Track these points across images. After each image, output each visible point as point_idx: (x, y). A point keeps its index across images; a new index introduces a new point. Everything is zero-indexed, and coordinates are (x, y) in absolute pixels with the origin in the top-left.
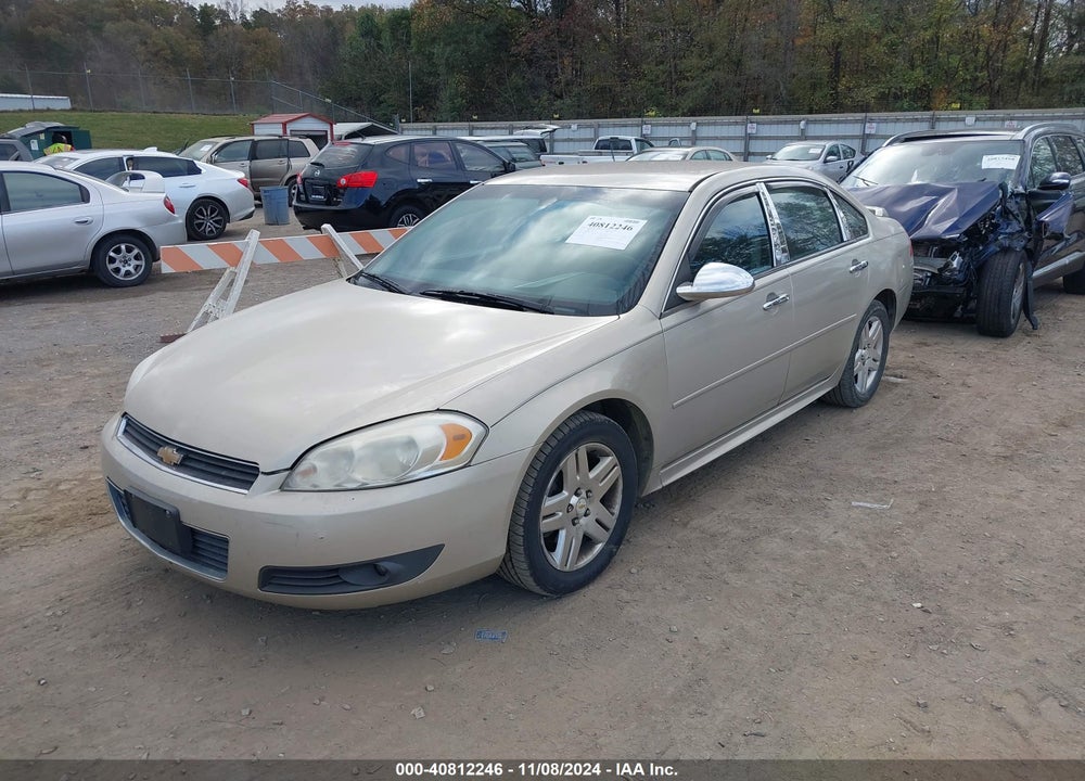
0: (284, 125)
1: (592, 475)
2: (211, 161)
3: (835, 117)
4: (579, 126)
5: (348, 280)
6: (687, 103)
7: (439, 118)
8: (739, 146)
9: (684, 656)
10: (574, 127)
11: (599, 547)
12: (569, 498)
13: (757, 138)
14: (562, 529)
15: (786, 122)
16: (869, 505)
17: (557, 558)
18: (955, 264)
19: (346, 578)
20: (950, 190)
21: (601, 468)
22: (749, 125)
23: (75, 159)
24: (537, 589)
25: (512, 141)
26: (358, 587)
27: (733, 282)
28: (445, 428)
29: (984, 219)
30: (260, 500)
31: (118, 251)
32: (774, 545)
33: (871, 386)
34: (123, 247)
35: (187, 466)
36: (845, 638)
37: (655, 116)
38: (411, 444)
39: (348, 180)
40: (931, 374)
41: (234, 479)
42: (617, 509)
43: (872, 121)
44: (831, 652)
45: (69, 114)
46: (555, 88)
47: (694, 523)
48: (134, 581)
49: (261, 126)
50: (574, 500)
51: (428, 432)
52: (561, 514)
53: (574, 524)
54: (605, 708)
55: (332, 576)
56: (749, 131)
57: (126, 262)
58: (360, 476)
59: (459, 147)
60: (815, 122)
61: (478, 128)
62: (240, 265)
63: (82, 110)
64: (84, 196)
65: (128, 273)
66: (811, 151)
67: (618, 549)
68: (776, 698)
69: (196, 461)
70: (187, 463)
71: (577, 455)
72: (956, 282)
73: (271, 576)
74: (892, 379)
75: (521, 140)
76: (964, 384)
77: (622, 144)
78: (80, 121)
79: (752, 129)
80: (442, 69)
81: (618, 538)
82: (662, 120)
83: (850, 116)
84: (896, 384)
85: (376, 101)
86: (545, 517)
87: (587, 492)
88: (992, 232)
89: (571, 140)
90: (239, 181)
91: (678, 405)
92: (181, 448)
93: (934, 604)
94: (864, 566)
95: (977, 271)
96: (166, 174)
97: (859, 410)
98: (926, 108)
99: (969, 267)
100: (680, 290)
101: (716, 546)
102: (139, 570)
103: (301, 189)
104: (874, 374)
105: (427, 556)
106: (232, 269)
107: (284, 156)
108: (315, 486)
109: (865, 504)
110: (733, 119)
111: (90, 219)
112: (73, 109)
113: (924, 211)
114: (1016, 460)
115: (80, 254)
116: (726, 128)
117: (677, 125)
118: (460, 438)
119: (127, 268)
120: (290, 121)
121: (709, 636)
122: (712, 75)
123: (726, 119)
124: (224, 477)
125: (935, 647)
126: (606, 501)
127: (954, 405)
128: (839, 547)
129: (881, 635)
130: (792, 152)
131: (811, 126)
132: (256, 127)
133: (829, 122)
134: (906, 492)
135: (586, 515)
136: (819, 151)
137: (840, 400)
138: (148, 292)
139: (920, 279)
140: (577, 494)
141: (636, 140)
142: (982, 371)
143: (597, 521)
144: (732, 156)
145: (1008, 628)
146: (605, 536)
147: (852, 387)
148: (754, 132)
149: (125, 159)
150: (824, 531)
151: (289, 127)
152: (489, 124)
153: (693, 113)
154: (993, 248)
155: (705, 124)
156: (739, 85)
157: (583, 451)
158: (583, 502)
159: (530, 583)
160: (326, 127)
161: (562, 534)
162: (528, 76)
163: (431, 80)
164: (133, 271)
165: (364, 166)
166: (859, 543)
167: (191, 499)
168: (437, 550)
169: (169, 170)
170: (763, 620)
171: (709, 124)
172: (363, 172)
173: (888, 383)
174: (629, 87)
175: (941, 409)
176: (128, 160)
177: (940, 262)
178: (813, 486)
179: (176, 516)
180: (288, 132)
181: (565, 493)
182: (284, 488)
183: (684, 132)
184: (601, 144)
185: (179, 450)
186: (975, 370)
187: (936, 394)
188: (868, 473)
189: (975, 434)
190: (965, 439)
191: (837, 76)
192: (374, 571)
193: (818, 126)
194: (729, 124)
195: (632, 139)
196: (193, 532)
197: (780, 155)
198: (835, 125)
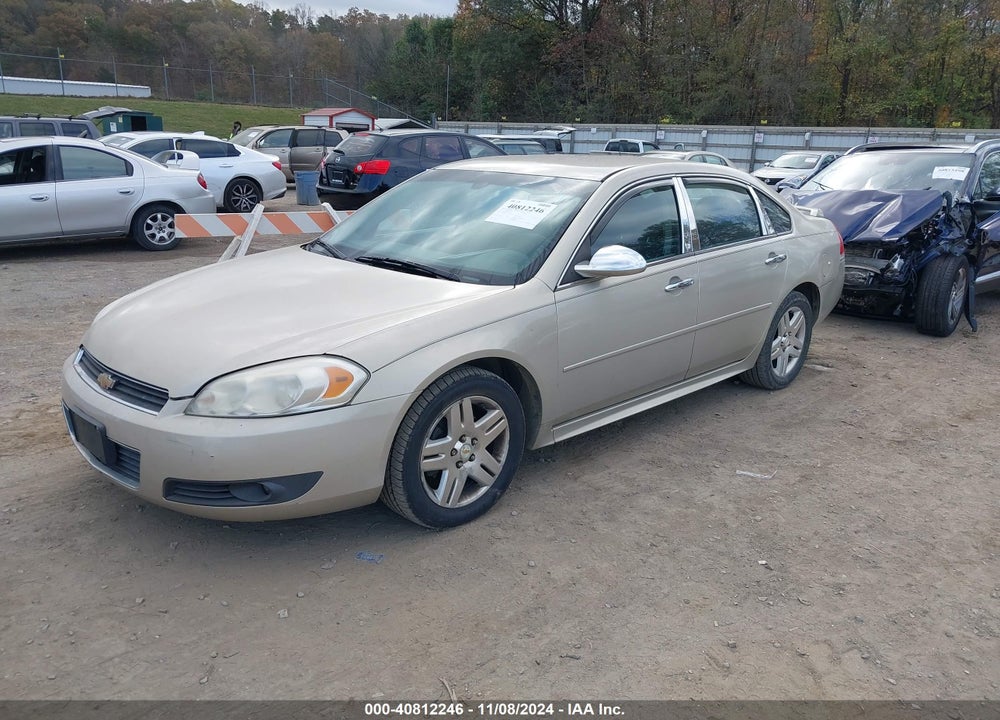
0: (331, 117)
1: (477, 425)
2: (257, 147)
3: (839, 130)
4: (598, 130)
5: (304, 247)
6: (700, 113)
7: (472, 118)
8: (745, 154)
9: (533, 587)
10: (594, 130)
11: (483, 490)
12: (453, 443)
13: (763, 147)
14: (446, 469)
15: (792, 133)
16: (752, 474)
17: (439, 496)
18: (896, 266)
19: (235, 493)
20: (896, 197)
21: (487, 419)
22: (756, 135)
23: (132, 139)
24: (416, 520)
25: (530, 140)
26: (245, 502)
27: (628, 263)
28: (329, 371)
29: (927, 224)
30: (167, 421)
31: (154, 219)
32: (651, 502)
33: (792, 371)
34: (159, 216)
35: (118, 390)
36: (684, 584)
37: (670, 123)
38: (296, 382)
39: (364, 167)
40: (858, 365)
41: (151, 403)
42: (503, 457)
43: (874, 134)
44: (666, 596)
45: (147, 101)
46: (581, 95)
47: (585, 478)
48: (84, 490)
49: (311, 118)
50: (458, 445)
51: (314, 374)
52: (444, 456)
53: (458, 467)
54: (445, 623)
55: (223, 490)
56: (756, 141)
57: (161, 229)
58: (251, 407)
59: (469, 143)
60: (819, 134)
61: (506, 128)
62: (245, 234)
63: (160, 99)
64: (128, 170)
65: (162, 239)
66: (807, 160)
67: (502, 493)
68: (602, 629)
69: (126, 387)
70: (118, 388)
71: (461, 406)
72: (897, 283)
73: (173, 487)
74: (819, 367)
75: (536, 140)
76: (885, 376)
77: (630, 148)
78: (154, 108)
79: (759, 138)
80: (477, 74)
81: (503, 484)
82: (675, 127)
83: (854, 130)
84: (820, 372)
85: (417, 101)
86: (426, 458)
87: (472, 440)
88: (934, 237)
89: (591, 142)
90: (274, 164)
91: (567, 370)
92: (115, 375)
93: (777, 563)
94: (725, 525)
95: (917, 273)
96: (203, 154)
97: (777, 392)
98: (930, 125)
99: (909, 270)
100: (578, 268)
101: (597, 499)
102: (91, 481)
103: (324, 174)
104: (795, 361)
105: (307, 481)
106: (238, 237)
107: (320, 145)
108: (212, 412)
109: (749, 474)
110: (742, 128)
111: (132, 190)
112: (151, 98)
113: (870, 215)
114: (909, 445)
115: (121, 220)
116: (736, 137)
117: (689, 132)
118: (342, 380)
119: (162, 234)
120: (336, 115)
121: (561, 572)
122: (725, 87)
123: (735, 128)
124: (144, 401)
125: (764, 599)
126: (493, 448)
127: (869, 394)
128: (711, 507)
129: (719, 584)
130: (790, 160)
131: (816, 138)
132: (306, 118)
133: (833, 134)
134: (792, 465)
135: (471, 460)
136: (814, 160)
137: (755, 381)
138: (178, 256)
139: (865, 279)
140: (461, 440)
141: (644, 144)
142: (907, 366)
143: (483, 466)
144: (728, 162)
145: (840, 589)
146: (491, 480)
147: (769, 371)
148: (761, 141)
149: (175, 141)
150: (702, 493)
151: (336, 120)
152: (516, 125)
153: (705, 121)
154: (934, 252)
155: (715, 132)
156: (751, 97)
157: (467, 402)
158: (467, 448)
159: (409, 514)
160: (368, 121)
161: (446, 475)
162: (555, 83)
163: (468, 84)
164: (166, 237)
165: (379, 155)
166: (730, 506)
167: (115, 418)
168: (317, 476)
169: (206, 151)
170: (615, 563)
171: (719, 132)
172: (378, 160)
173: (814, 370)
174: (647, 96)
175: (855, 396)
176: (177, 142)
177: (883, 263)
178: (706, 455)
179: (103, 432)
180: (334, 124)
181: (449, 438)
182: (187, 412)
183: (695, 138)
184: (611, 146)
185: (113, 376)
186: (901, 364)
187: (854, 383)
188: (763, 447)
189: (878, 420)
190: (867, 425)
191: (846, 93)
192: (259, 489)
193: (823, 138)
194: (738, 133)
195: (640, 142)
196: (118, 447)
197: (777, 163)
198: (839, 138)
